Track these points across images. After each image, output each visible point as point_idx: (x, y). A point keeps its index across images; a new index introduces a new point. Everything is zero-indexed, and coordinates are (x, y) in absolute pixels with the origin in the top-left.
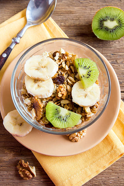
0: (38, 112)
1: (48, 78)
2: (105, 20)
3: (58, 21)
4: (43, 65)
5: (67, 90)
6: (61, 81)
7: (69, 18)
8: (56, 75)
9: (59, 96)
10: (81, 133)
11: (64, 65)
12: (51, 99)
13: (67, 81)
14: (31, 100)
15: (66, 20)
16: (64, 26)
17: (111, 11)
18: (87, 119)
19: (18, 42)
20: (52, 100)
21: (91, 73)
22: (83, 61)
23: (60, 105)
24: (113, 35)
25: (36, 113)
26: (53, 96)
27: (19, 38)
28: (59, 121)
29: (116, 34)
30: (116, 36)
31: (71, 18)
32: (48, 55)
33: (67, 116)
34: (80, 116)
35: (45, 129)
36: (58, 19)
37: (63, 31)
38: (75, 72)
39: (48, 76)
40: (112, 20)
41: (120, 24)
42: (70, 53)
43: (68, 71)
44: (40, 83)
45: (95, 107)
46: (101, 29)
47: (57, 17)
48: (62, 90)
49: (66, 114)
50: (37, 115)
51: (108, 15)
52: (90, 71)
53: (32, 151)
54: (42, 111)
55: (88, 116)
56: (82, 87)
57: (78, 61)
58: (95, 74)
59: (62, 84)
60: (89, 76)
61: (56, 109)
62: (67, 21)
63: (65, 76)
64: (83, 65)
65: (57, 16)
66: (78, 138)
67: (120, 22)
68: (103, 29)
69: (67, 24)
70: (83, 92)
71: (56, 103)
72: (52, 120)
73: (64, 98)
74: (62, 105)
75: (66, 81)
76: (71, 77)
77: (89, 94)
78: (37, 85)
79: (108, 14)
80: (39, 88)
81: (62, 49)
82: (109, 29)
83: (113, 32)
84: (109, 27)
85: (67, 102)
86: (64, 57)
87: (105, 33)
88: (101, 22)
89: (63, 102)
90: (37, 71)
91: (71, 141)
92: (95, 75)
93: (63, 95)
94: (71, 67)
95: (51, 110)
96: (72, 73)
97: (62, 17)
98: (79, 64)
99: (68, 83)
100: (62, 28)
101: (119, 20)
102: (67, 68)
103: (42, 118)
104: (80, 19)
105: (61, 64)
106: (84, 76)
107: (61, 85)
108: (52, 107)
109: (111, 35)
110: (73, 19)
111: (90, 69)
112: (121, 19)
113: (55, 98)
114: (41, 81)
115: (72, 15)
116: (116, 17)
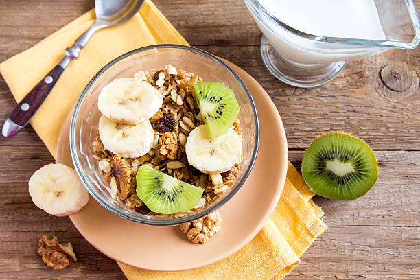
0: (122, 184)
1: (143, 119)
2: (330, 158)
3: (173, 19)
4: (133, 96)
5: (179, 142)
6: (168, 125)
7: (195, 12)
8: (160, 115)
9: (161, 153)
10: (210, 227)
11: (174, 96)
12: (148, 159)
13: (179, 126)
14: (110, 162)
15: (189, 16)
16: (186, 27)
17: (342, 142)
18: (215, 197)
19: (76, 55)
20: (150, 162)
21: (224, 110)
22: (209, 87)
23: (166, 171)
24: (343, 189)
25: (119, 186)
26: (151, 153)
27: (78, 50)
28: (161, 200)
29: (348, 189)
30: (349, 192)
31: (199, 12)
32: (145, 78)
33: (177, 190)
34: (201, 190)
35: (136, 216)
36: (175, 15)
37: (183, 37)
38: (195, 109)
39: (143, 116)
40: (344, 159)
41: (360, 171)
42: (187, 74)
43: (182, 107)
44: (126, 129)
45: (231, 174)
46: (320, 174)
47: (172, 11)
48: (168, 141)
49: (175, 187)
50: (120, 191)
51: (336, 149)
52: (222, 106)
53: (118, 263)
54: (129, 181)
55: (216, 191)
56: (207, 137)
57: (200, 87)
58: (231, 112)
59: (171, 131)
60: (219, 115)
61: (156, 178)
62: (191, 18)
63: (176, 117)
64: (210, 95)
65: (172, 9)
66: (203, 237)
67: (359, 165)
68: (323, 175)
69: (191, 23)
70: (208, 146)
71: (158, 167)
72: (148, 198)
73: (172, 157)
74: (170, 171)
75: (177, 127)
76: (188, 117)
77: (218, 149)
78: (120, 132)
79: (336, 147)
80: (124, 139)
81: (170, 66)
82: (336, 176)
83: (343, 184)
84: (336, 173)
85: (178, 165)
86: (175, 81)
87: (327, 184)
88: (322, 160)
89: (170, 165)
90: (121, 106)
91: (191, 241)
92: (229, 114)
93: (169, 151)
94: (188, 99)
95: (145, 179)
96: (191, 110)
97: (181, 10)
98: (201, 92)
99: (180, 129)
100: (180, 30)
101: (359, 162)
102: (180, 102)
103: (129, 196)
104: (217, 13)
105: (170, 94)
106: (209, 115)
107: (168, 134)
108: (148, 174)
109: (339, 190)
110: (202, 14)
111: (222, 102)
112: (362, 160)
113: (156, 159)
114: (128, 126)
115: (200, 6)
116: (352, 155)
